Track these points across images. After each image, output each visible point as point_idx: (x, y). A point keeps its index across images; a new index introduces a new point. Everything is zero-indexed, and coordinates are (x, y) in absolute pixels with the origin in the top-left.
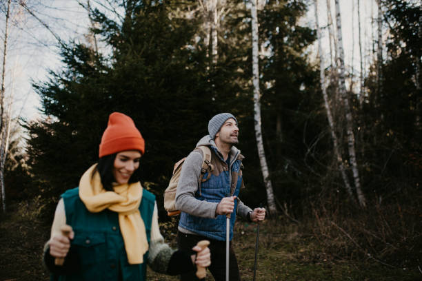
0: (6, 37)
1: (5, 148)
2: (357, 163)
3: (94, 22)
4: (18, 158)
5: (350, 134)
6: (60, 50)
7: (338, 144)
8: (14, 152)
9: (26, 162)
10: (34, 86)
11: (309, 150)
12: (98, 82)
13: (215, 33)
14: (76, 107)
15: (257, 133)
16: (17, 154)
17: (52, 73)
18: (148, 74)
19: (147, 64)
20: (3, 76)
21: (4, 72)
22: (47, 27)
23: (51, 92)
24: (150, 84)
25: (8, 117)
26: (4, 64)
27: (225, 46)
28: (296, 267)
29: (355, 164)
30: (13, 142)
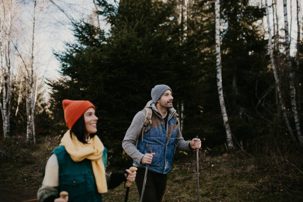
0: (34, 20)
1: (34, 98)
2: (298, 112)
3: (97, 6)
4: (43, 105)
5: (292, 89)
6: (73, 28)
7: (282, 97)
8: (40, 101)
9: (49, 108)
10: (55, 54)
11: (260, 101)
12: (101, 51)
13: (185, 13)
14: (86, 70)
15: (219, 88)
16: (42, 102)
17: (67, 44)
18: (139, 44)
19: (139, 36)
20: (33, 48)
21: (33, 45)
22: (63, 11)
23: (67, 59)
24: (142, 52)
25: (36, 76)
26: (33, 39)
27: (192, 22)
28: (259, 196)
29: (296, 112)
30: (40, 94)
